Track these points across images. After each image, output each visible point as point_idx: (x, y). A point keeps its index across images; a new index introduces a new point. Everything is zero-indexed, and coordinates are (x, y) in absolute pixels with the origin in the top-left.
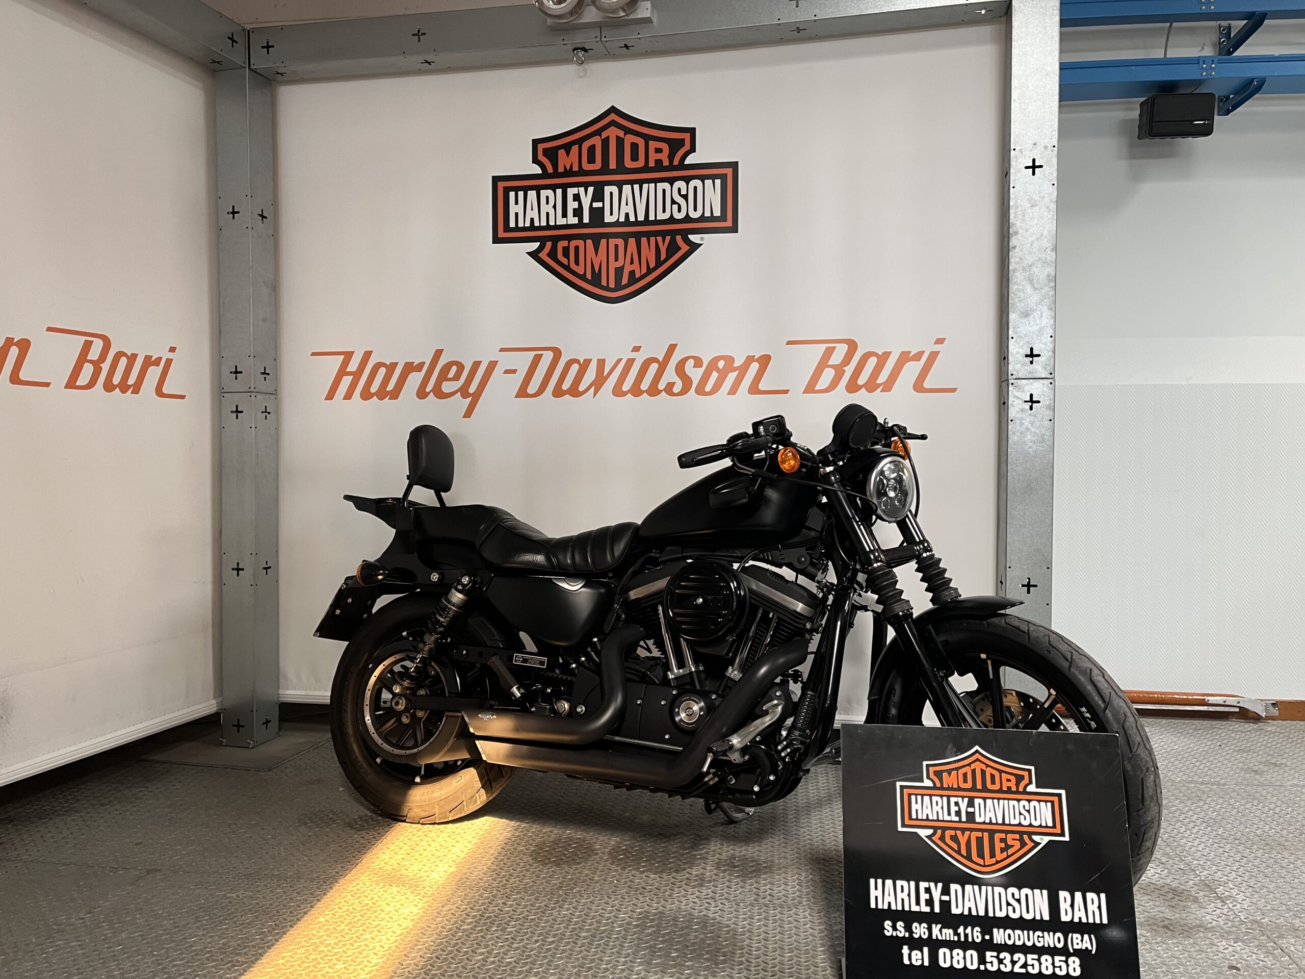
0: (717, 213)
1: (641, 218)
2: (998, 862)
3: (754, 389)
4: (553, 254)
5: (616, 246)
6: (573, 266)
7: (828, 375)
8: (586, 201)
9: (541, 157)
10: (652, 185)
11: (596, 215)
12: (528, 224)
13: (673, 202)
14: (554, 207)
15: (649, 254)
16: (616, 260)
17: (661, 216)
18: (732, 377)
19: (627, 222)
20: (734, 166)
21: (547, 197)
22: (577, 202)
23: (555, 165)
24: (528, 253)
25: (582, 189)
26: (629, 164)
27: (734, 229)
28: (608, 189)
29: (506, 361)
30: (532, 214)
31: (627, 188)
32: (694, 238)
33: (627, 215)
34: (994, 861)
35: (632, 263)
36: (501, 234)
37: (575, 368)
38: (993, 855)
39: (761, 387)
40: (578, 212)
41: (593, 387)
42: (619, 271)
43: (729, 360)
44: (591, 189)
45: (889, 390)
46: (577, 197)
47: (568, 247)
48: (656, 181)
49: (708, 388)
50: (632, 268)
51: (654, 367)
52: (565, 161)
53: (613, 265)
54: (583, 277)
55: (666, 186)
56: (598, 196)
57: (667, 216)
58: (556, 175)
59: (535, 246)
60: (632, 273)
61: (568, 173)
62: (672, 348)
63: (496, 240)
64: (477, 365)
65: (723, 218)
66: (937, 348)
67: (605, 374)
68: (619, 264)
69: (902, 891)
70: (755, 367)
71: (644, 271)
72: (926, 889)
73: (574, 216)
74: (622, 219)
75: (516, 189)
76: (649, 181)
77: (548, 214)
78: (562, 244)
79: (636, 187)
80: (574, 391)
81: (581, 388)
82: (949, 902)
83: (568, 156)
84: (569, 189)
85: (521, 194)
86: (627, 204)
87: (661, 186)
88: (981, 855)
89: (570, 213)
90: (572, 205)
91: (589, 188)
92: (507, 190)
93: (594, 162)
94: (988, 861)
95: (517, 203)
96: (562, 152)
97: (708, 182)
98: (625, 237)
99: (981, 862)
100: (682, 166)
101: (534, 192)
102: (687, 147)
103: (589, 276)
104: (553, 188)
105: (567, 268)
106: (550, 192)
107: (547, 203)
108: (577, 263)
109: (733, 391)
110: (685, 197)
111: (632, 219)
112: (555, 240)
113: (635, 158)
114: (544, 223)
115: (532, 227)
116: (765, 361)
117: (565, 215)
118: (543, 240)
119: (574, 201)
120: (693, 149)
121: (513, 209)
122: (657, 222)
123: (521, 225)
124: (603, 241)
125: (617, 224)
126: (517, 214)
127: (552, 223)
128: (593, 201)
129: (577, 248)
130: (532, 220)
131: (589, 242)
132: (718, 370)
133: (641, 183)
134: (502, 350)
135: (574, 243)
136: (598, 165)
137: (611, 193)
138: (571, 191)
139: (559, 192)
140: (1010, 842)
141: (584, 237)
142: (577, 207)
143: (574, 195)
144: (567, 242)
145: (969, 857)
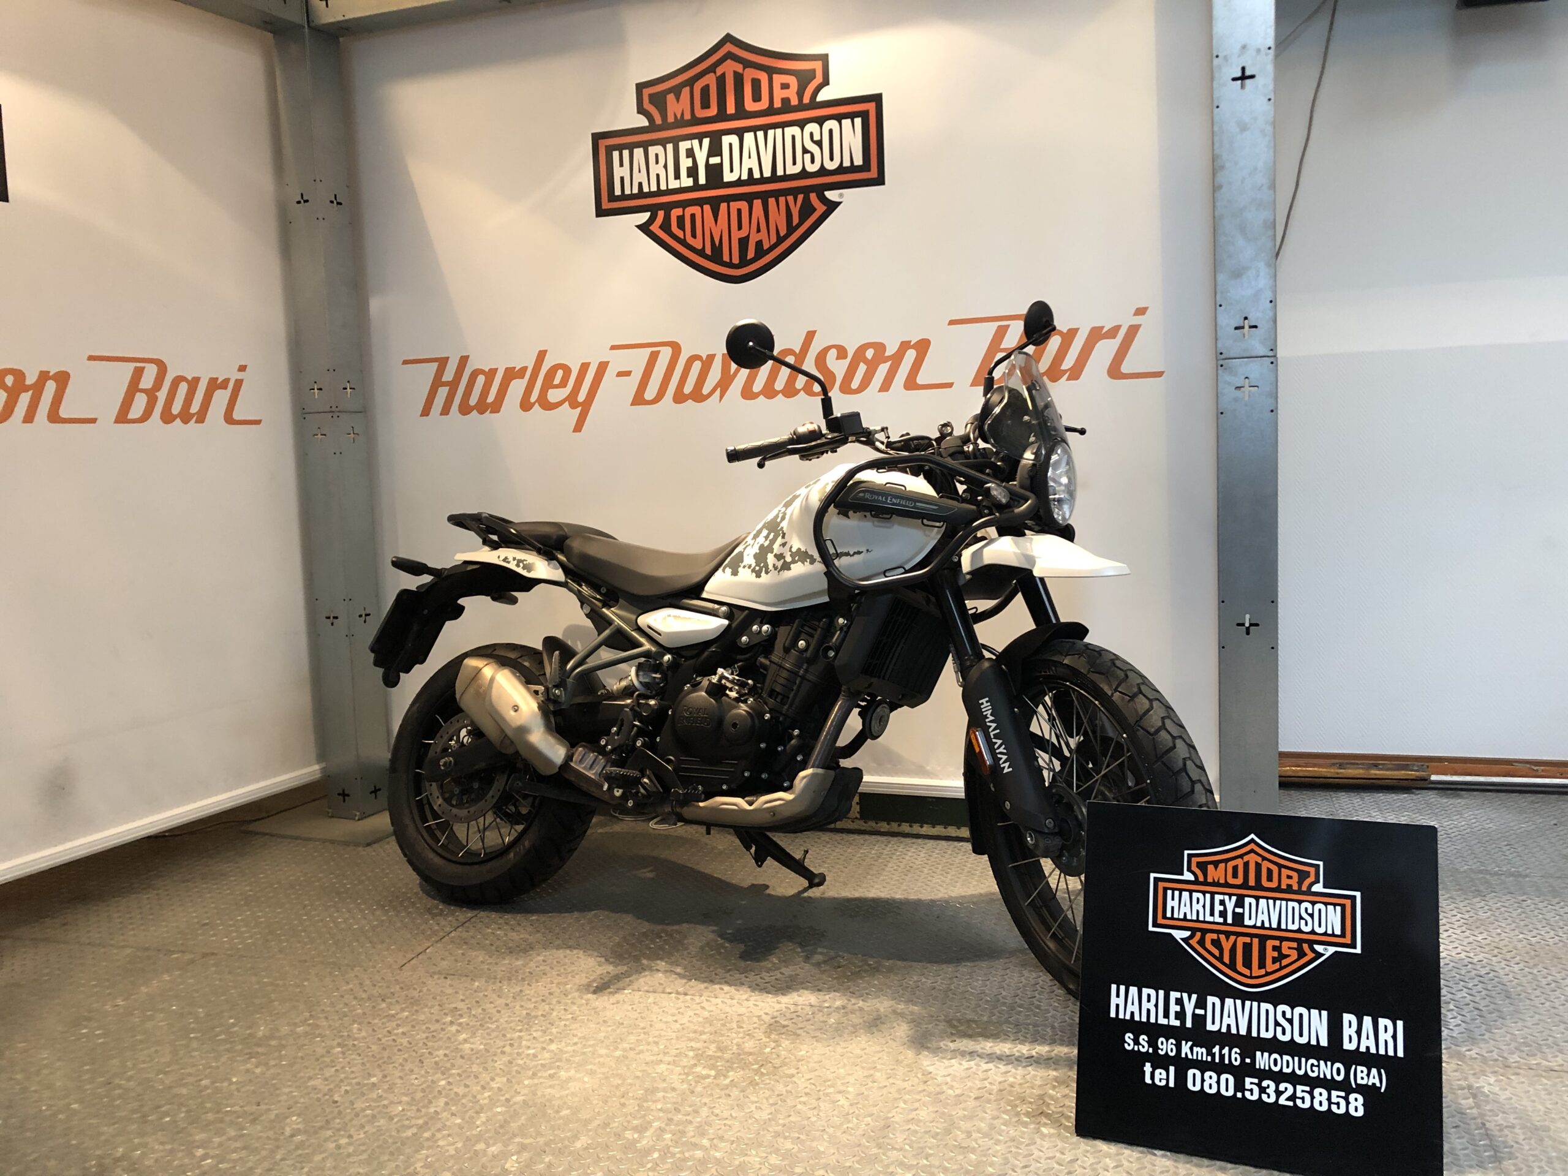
0: (858, 161)
1: (767, 173)
2: (1267, 974)
3: (911, 383)
4: (666, 226)
5: (739, 211)
6: (690, 240)
8: (701, 157)
9: (647, 105)
10: (779, 131)
11: (715, 173)
12: (635, 190)
13: (805, 151)
14: (665, 166)
15: (778, 218)
16: (740, 228)
17: (791, 170)
18: (884, 368)
19: (751, 180)
20: (878, 99)
21: (657, 155)
22: (690, 160)
23: (664, 114)
24: (637, 227)
25: (696, 142)
26: (750, 106)
27: (880, 181)
28: (726, 140)
29: (619, 361)
30: (640, 177)
31: (749, 137)
32: (831, 195)
33: (750, 171)
34: (1263, 972)
35: (758, 231)
36: (606, 205)
37: (697, 366)
38: (1262, 965)
39: (919, 380)
40: (693, 172)
41: (719, 389)
42: (744, 242)
43: (880, 347)
44: (706, 142)
45: (1077, 378)
46: (690, 153)
47: (683, 216)
48: (783, 125)
49: (855, 385)
50: (758, 238)
52: (674, 108)
53: (736, 235)
54: (701, 253)
55: (796, 130)
56: (715, 149)
57: (797, 169)
58: (665, 125)
59: (645, 217)
60: (759, 244)
61: (680, 123)
62: (810, 336)
63: (601, 212)
64: (585, 368)
65: (866, 167)
66: (1137, 320)
67: (732, 372)
68: (743, 233)
69: (1149, 1001)
70: (911, 355)
71: (774, 240)
72: (1177, 999)
73: (688, 177)
74: (744, 176)
75: (621, 148)
76: (775, 126)
77: (658, 175)
78: (676, 212)
79: (761, 134)
80: (698, 396)
81: (706, 391)
82: (1205, 1016)
83: (678, 101)
84: (681, 144)
85: (626, 153)
86: (750, 158)
87: (789, 131)
88: (1248, 964)
89: (683, 172)
90: (685, 163)
91: (704, 140)
92: (610, 150)
93: (709, 107)
94: (1256, 971)
95: (621, 165)
96: (670, 97)
97: (846, 122)
98: (749, 198)
99: (1247, 972)
100: (814, 104)
101: (642, 150)
102: (819, 79)
103: (708, 251)
104: (663, 143)
105: (683, 242)
106: (659, 149)
107: (657, 162)
108: (694, 236)
109: (885, 387)
110: (819, 143)
111: (757, 175)
112: (668, 208)
113: (756, 97)
114: (654, 188)
115: (642, 194)
116: (923, 347)
117: (677, 176)
118: (653, 210)
119: (688, 157)
120: (826, 82)
121: (618, 172)
122: (786, 178)
123: (627, 191)
124: (723, 206)
125: (739, 183)
126: (622, 179)
127: (663, 187)
128: (709, 156)
129: (693, 216)
130: (640, 185)
131: (707, 208)
132: (866, 361)
133: (765, 129)
134: (615, 348)
135: (689, 210)
136: (713, 111)
137: (731, 145)
138: (684, 146)
139: (670, 147)
140: (1285, 951)
141: (700, 202)
142: (690, 164)
143: (687, 150)
144: (681, 209)
145: (1232, 966)
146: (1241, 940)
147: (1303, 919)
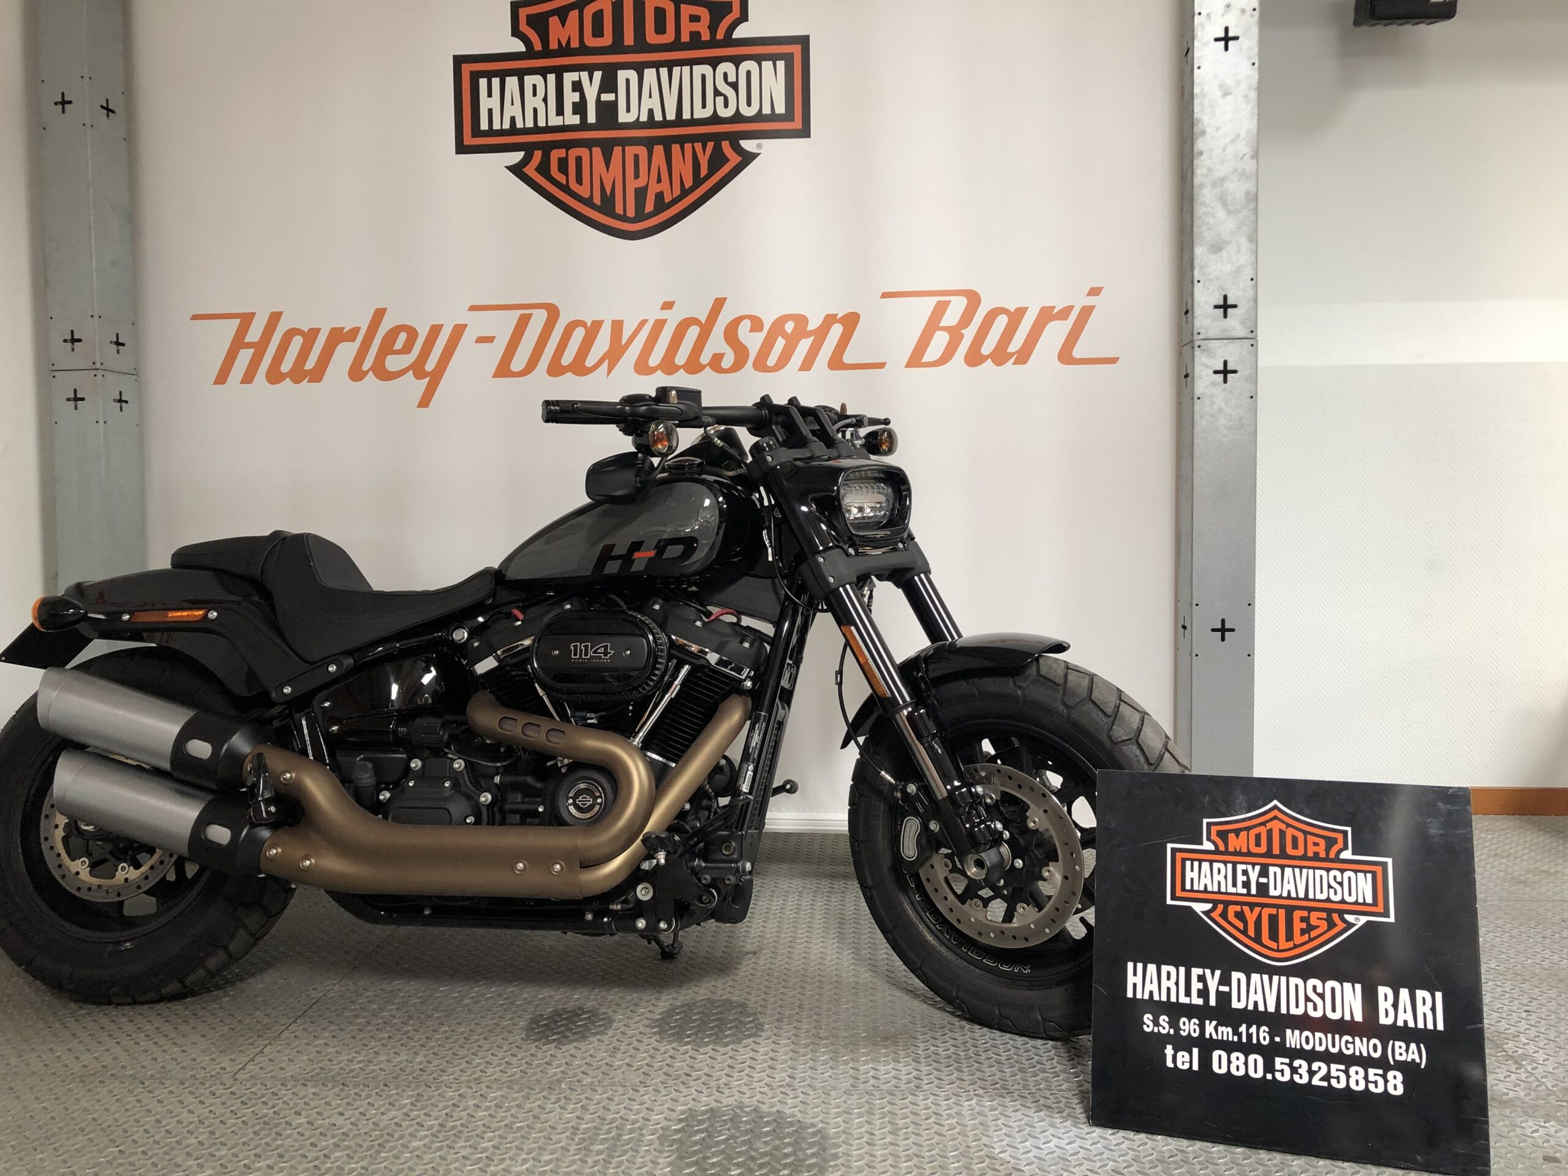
0: (780, 109)
1: (671, 116)
3: (836, 363)
4: (544, 169)
5: (636, 157)
6: (574, 187)
7: (940, 340)
8: (591, 92)
9: (524, 27)
10: (686, 69)
11: (607, 111)
12: (507, 125)
13: (717, 93)
14: (545, 100)
15: (683, 169)
16: (637, 176)
17: (701, 114)
18: (804, 345)
19: (651, 123)
20: (804, 42)
21: (535, 86)
22: (577, 94)
23: (545, 39)
24: (507, 168)
26: (652, 38)
27: (805, 132)
28: (622, 75)
29: (479, 325)
30: (513, 110)
31: (650, 74)
32: (748, 145)
33: (651, 112)
34: (1290, 944)
35: (659, 181)
37: (579, 334)
38: (1289, 937)
39: (847, 359)
40: (580, 108)
41: (607, 361)
42: (641, 193)
43: (801, 320)
44: (598, 75)
45: (1025, 362)
46: (577, 86)
47: (566, 158)
48: (691, 62)
49: (772, 361)
50: (658, 188)
51: (693, 332)
52: (558, 33)
53: (632, 185)
54: (588, 202)
55: (707, 69)
56: (609, 85)
57: (707, 113)
58: (546, 53)
59: (517, 157)
60: (660, 196)
61: (565, 50)
62: (719, 303)
63: (462, 148)
64: (435, 330)
65: (789, 116)
66: (1091, 301)
67: (624, 342)
68: (641, 183)
70: (837, 330)
71: (677, 192)
73: (574, 113)
74: (644, 118)
75: (489, 75)
76: (681, 63)
77: (535, 110)
78: (557, 154)
79: (664, 71)
80: (579, 369)
81: (589, 363)
83: (563, 25)
85: (496, 81)
86: (650, 97)
87: (699, 69)
88: (1274, 936)
89: (568, 108)
90: (571, 97)
91: (595, 72)
92: (475, 77)
93: (602, 36)
94: (1283, 944)
95: (490, 95)
96: (554, 21)
97: (767, 65)
98: (649, 143)
99: (1273, 945)
100: (728, 41)
101: (516, 78)
102: (736, 13)
103: (598, 201)
104: (543, 72)
105: (566, 189)
106: (537, 79)
107: (535, 94)
108: (579, 181)
109: (807, 365)
110: (735, 86)
111: (658, 117)
112: (547, 148)
113: (660, 29)
114: (530, 124)
115: (513, 130)
116: (851, 321)
117: (560, 111)
118: (529, 149)
119: (574, 90)
120: (744, 17)
121: (486, 103)
122: (693, 122)
123: (496, 126)
124: (617, 150)
125: (637, 125)
126: (490, 111)
127: (542, 124)
128: (603, 89)
129: (579, 160)
130: (513, 119)
131: (597, 151)
132: (785, 335)
133: (670, 65)
134: (473, 308)
135: (574, 153)
136: (607, 40)
137: (628, 81)
138: (569, 78)
139: (551, 78)
140: (1314, 922)
141: (588, 144)
142: (577, 99)
143: (573, 83)
144: (564, 150)
145: (1258, 939)
146: (1266, 912)
147: (1332, 887)
